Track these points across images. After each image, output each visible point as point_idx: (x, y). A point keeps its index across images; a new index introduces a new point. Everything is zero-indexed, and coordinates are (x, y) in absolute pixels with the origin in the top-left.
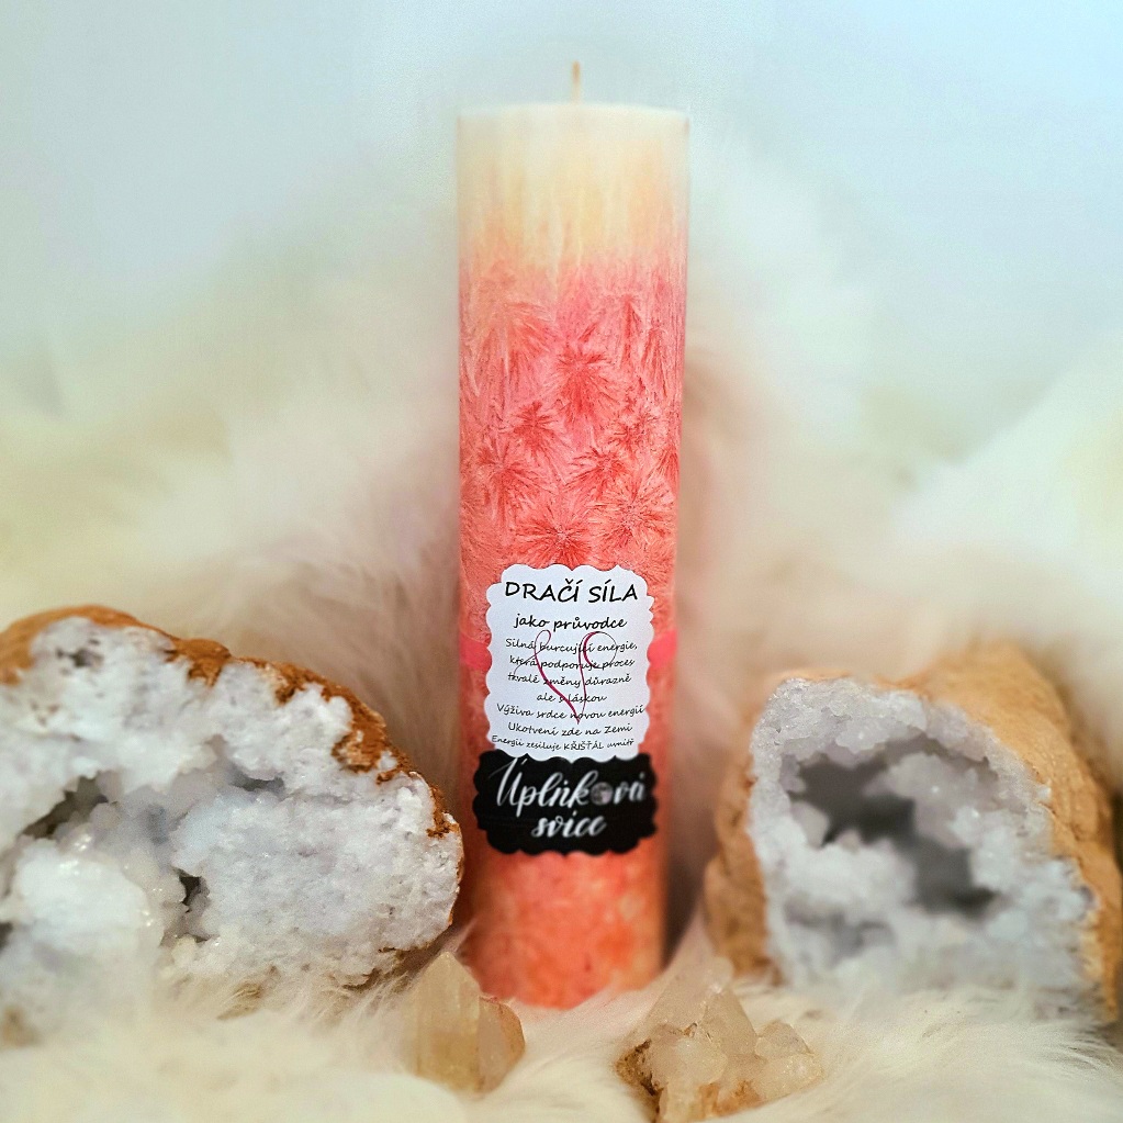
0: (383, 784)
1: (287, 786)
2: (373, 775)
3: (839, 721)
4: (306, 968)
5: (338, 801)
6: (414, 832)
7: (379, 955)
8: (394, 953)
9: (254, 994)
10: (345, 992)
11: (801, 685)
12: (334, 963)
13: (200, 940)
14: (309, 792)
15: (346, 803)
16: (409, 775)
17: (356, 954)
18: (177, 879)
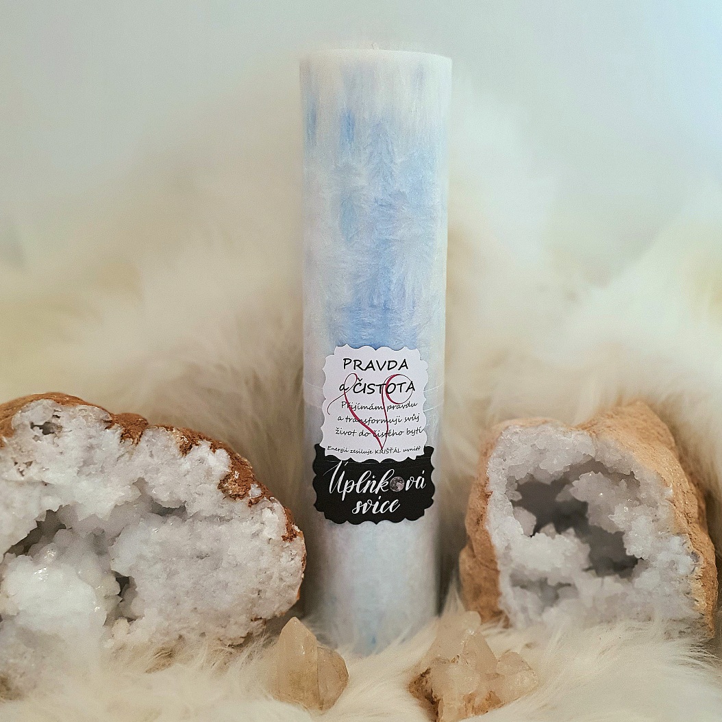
0: (253, 506)
1: (188, 511)
2: (246, 500)
3: (542, 452)
4: (203, 634)
5: (222, 520)
6: (273, 538)
7: (252, 623)
8: (261, 621)
9: (168, 655)
10: (230, 649)
11: (518, 430)
12: (222, 631)
13: (130, 620)
14: (204, 514)
15: (229, 520)
16: (270, 500)
17: (236, 623)
18: (114, 579)
